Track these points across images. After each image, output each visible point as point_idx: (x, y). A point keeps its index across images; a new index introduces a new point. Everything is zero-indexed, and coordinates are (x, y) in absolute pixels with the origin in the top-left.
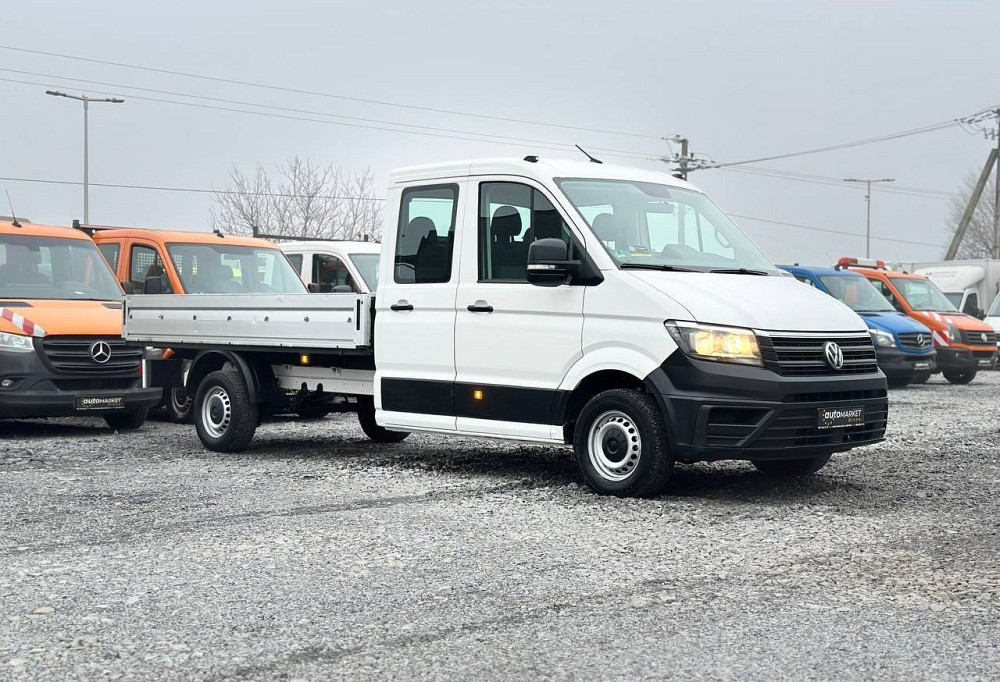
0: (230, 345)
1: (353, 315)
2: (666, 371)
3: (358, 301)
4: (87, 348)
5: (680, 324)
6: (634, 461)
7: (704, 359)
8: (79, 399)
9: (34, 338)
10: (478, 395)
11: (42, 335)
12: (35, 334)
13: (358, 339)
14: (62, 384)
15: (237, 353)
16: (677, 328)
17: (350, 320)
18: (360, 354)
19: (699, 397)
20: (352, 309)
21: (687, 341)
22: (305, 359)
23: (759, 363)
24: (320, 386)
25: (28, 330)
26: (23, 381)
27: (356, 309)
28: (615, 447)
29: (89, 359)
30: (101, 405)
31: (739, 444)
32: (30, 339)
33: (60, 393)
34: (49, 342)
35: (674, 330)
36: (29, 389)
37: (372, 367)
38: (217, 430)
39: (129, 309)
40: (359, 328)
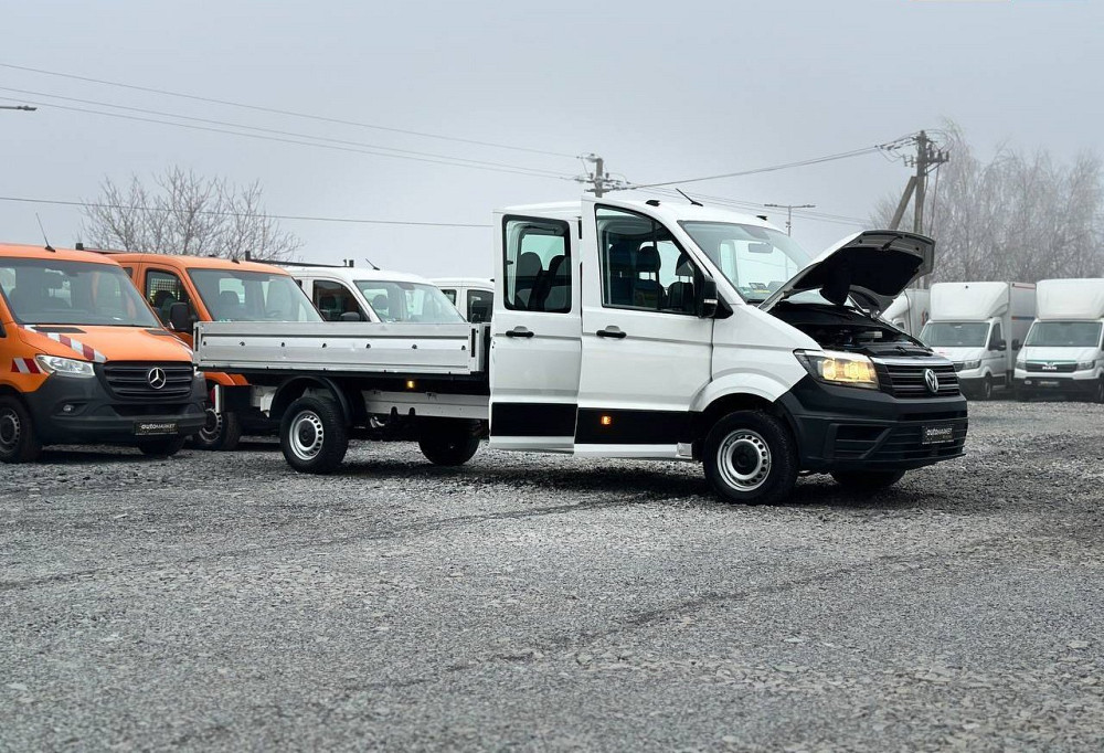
0: (325, 371)
1: (467, 343)
2: (795, 394)
3: (473, 330)
4: (144, 374)
5: (808, 353)
6: (762, 473)
7: (830, 383)
8: (139, 424)
9: (95, 364)
11: (103, 361)
12: (96, 360)
13: (473, 366)
14: (120, 409)
15: (331, 378)
16: (806, 356)
17: (463, 348)
18: (474, 379)
19: (829, 417)
20: (466, 338)
21: (815, 367)
22: (411, 384)
23: (876, 387)
24: (412, 410)
25: (89, 355)
26: (85, 407)
27: (471, 337)
28: (744, 460)
29: (146, 385)
30: (157, 430)
31: (862, 457)
32: (91, 365)
33: (121, 418)
34: (110, 368)
35: (803, 359)
36: (93, 415)
37: (486, 392)
38: (306, 453)
39: (202, 335)
40: (473, 355)
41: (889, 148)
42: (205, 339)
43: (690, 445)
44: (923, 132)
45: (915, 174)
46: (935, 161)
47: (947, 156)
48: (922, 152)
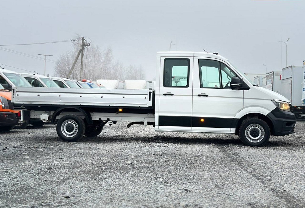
0: (81, 105)
1: (147, 97)
3: (150, 93)
6: (261, 137)
10: (202, 120)
13: (150, 104)
17: (145, 98)
18: (150, 108)
20: (147, 95)
21: (278, 105)
22: (120, 110)
23: (289, 111)
24: (109, 119)
27: (148, 95)
31: (290, 131)
35: (275, 103)
37: (153, 113)
38: (69, 135)
39: (16, 92)
40: (150, 100)
41: (73, 41)
42: (17, 93)
43: (235, 129)
44: (83, 37)
45: (81, 49)
46: (87, 45)
47: (90, 44)
48: (83, 43)
